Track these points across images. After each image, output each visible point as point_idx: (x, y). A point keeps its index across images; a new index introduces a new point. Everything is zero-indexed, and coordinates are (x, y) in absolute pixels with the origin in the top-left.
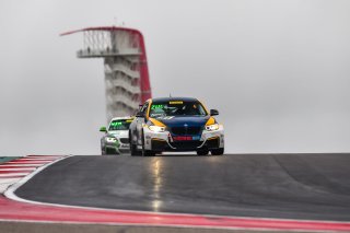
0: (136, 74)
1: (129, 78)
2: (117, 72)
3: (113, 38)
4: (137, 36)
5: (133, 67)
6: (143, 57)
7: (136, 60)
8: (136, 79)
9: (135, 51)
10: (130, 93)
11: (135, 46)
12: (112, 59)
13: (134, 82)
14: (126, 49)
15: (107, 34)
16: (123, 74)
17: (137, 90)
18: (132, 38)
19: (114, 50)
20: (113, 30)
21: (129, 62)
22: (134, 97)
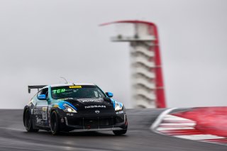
0: (151, 54)
1: (147, 56)
2: (138, 52)
3: (136, 28)
4: (152, 27)
5: (150, 48)
6: (156, 42)
7: (151, 44)
8: (151, 57)
9: (151, 38)
10: (147, 67)
11: (150, 34)
12: (135, 43)
13: (150, 59)
14: (145, 36)
15: (132, 25)
16: (142, 54)
17: (152, 65)
18: (149, 29)
19: (136, 36)
20: (136, 22)
21: (147, 45)
22: (150, 69)
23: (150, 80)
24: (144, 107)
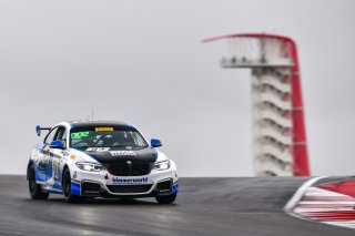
0: (287, 88)
1: (279, 92)
2: (265, 85)
3: (263, 46)
4: (289, 44)
5: (284, 79)
6: (295, 68)
7: (287, 72)
8: (286, 94)
9: (287, 62)
10: (279, 109)
11: (286, 56)
12: (260, 71)
13: (284, 96)
14: (276, 58)
15: (255, 42)
16: (272, 87)
17: (287, 106)
18: (283, 47)
19: (263, 60)
20: (262, 37)
21: (279, 74)
22: (284, 113)
23: (284, 130)
24: (274, 175)
